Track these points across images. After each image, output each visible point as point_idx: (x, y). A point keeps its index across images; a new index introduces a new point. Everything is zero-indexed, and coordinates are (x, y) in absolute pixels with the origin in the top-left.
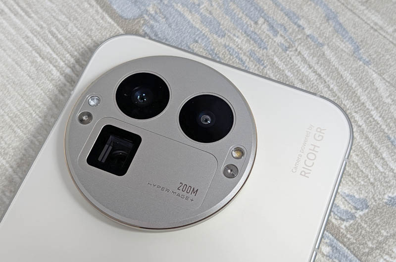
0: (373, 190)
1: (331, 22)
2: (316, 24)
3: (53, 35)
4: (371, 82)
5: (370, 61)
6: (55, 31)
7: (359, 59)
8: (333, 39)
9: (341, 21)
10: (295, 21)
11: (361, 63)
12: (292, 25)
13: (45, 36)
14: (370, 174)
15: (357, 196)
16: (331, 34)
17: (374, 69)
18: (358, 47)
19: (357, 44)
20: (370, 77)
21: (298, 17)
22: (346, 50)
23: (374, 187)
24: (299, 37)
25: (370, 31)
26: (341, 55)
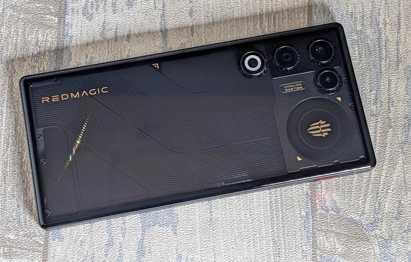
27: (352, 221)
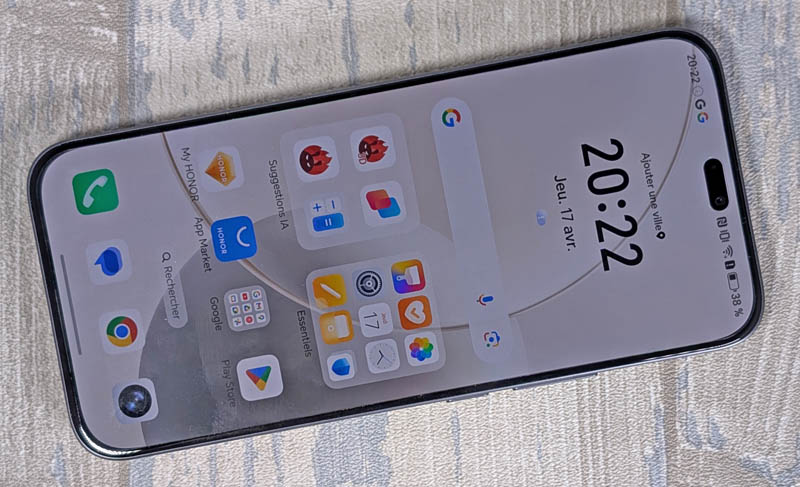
27: (748, 465)
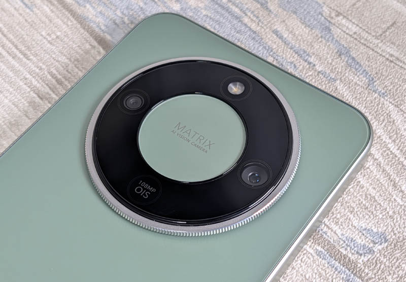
0: (392, 224)
1: (343, 57)
2: (328, 60)
3: (53, 76)
4: (387, 114)
5: (386, 92)
6: (55, 72)
7: (374, 91)
8: (345, 73)
9: (354, 56)
10: (305, 59)
11: (376, 95)
12: (302, 62)
13: (44, 77)
14: (388, 208)
15: (375, 230)
16: (344, 68)
17: (391, 101)
18: (373, 79)
19: (372, 76)
20: (387, 109)
21: (308, 55)
22: (360, 83)
23: (393, 220)
24: (310, 73)
25: (386, 62)
26: (355, 88)
